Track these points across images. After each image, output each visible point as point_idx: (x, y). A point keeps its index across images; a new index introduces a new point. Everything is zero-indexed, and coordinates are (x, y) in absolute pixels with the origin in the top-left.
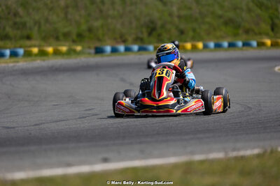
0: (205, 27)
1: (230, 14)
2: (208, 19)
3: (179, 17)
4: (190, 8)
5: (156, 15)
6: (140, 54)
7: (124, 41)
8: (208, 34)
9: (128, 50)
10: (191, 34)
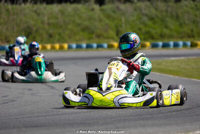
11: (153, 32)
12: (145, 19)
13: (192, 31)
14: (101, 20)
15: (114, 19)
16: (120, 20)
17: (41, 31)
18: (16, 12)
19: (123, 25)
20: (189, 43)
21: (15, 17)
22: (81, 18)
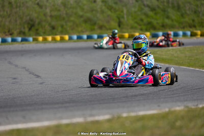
0: (70, 24)
1: (89, 15)
2: (72, 19)
3: (51, 16)
4: (59, 10)
5: (35, 15)
6: (23, 44)
7: (11, 34)
8: (73, 29)
9: (14, 40)
10: (60, 29)
11: (155, 22)
12: (146, 9)
13: (193, 21)
14: (102, 12)
15: (115, 11)
16: (122, 12)
17: (44, 23)
18: (18, 4)
19: (125, 16)
20: (189, 33)
21: (18, 9)
22: (83, 9)
